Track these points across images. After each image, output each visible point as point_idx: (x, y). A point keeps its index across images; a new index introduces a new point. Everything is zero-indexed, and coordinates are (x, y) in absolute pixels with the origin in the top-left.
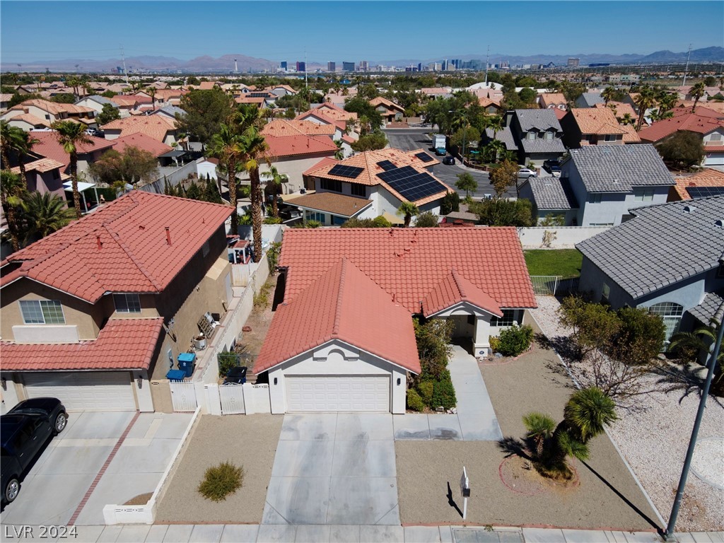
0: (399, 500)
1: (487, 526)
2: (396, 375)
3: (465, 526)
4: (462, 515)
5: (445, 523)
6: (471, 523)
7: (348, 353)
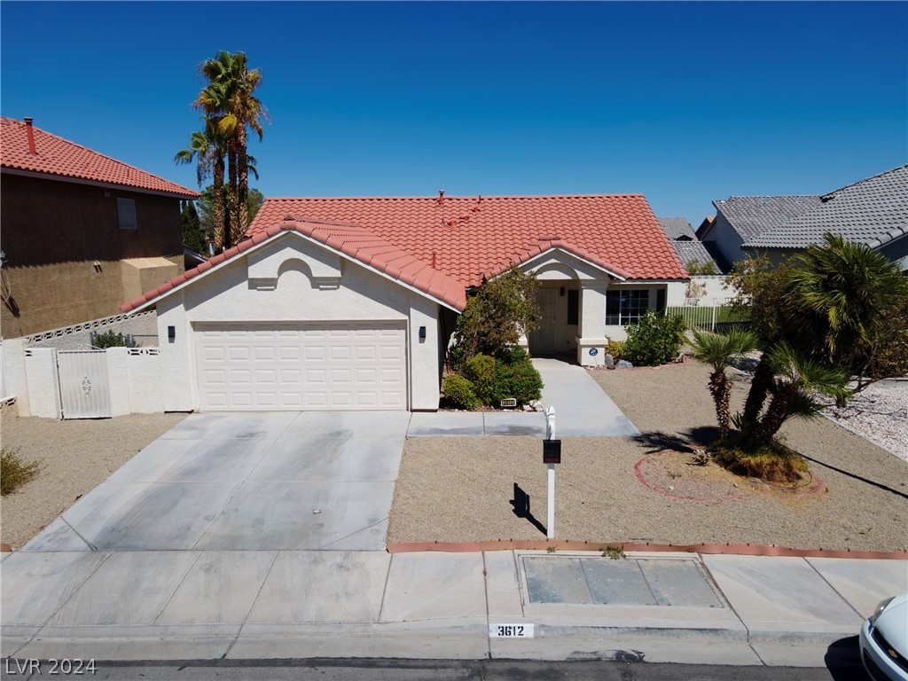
0: (392, 512)
1: (609, 549)
2: (419, 318)
3: (550, 550)
4: (545, 531)
5: (499, 545)
6: (568, 543)
7: (321, 269)
